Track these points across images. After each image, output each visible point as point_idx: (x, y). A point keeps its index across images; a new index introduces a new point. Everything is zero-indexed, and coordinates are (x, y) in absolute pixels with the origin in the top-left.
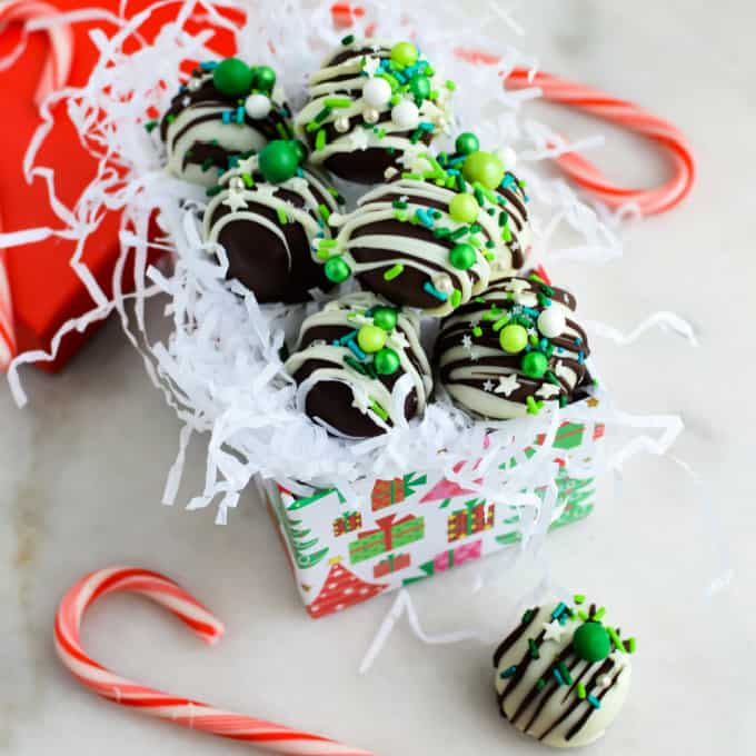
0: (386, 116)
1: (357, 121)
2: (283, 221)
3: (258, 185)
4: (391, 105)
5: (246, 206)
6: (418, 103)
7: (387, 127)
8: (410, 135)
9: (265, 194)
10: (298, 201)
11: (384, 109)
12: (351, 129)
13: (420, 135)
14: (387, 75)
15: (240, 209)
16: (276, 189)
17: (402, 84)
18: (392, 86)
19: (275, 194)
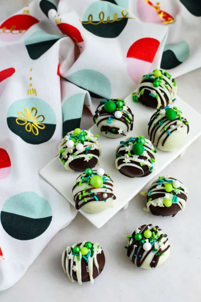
0: (75, 150)
1: (69, 154)
2: (142, 165)
3: (133, 155)
4: (75, 146)
5: (130, 162)
6: (82, 143)
7: (77, 153)
8: (84, 153)
9: (136, 158)
10: (145, 158)
11: (74, 148)
12: (68, 157)
13: (87, 152)
14: (72, 139)
15: (128, 163)
16: (138, 156)
17: (76, 140)
18: (74, 141)
19: (138, 158)
